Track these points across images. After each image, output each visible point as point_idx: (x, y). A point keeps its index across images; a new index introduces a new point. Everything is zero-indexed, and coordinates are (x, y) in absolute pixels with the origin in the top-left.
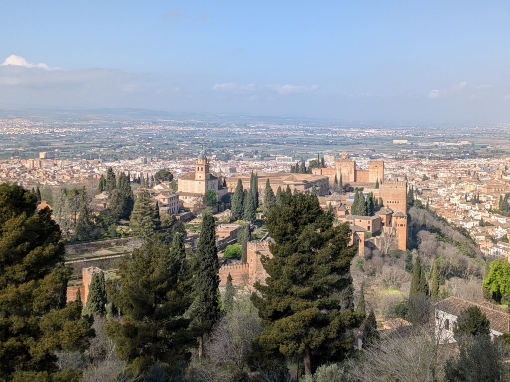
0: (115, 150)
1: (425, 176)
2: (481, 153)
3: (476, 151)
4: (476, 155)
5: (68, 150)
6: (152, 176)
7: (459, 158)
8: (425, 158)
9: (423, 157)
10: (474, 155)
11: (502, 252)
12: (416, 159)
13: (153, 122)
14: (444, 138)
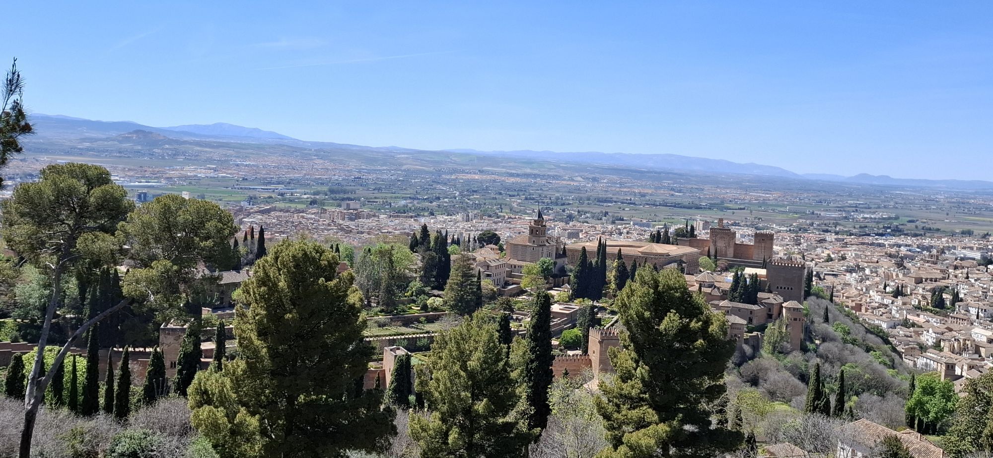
0: (431, 202)
1: (829, 255)
2: (908, 230)
3: (900, 227)
4: (900, 231)
5: (376, 200)
6: (475, 237)
7: (877, 234)
8: (830, 232)
9: (827, 231)
10: (897, 232)
11: (934, 365)
12: (817, 233)
13: (480, 171)
14: (856, 207)
